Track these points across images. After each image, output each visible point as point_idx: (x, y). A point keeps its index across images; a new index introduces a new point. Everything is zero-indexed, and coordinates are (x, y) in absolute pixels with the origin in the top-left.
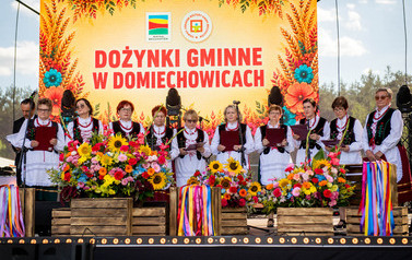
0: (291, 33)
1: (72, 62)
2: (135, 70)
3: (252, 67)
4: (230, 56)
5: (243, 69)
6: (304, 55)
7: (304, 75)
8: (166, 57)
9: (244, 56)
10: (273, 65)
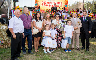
0: (65, 1)
1: (39, 3)
2: (47, 4)
3: (61, 5)
4: (58, 3)
5: (60, 5)
6: (67, 3)
7: (66, 6)
8: (50, 3)
9: (60, 3)
10: (63, 5)
